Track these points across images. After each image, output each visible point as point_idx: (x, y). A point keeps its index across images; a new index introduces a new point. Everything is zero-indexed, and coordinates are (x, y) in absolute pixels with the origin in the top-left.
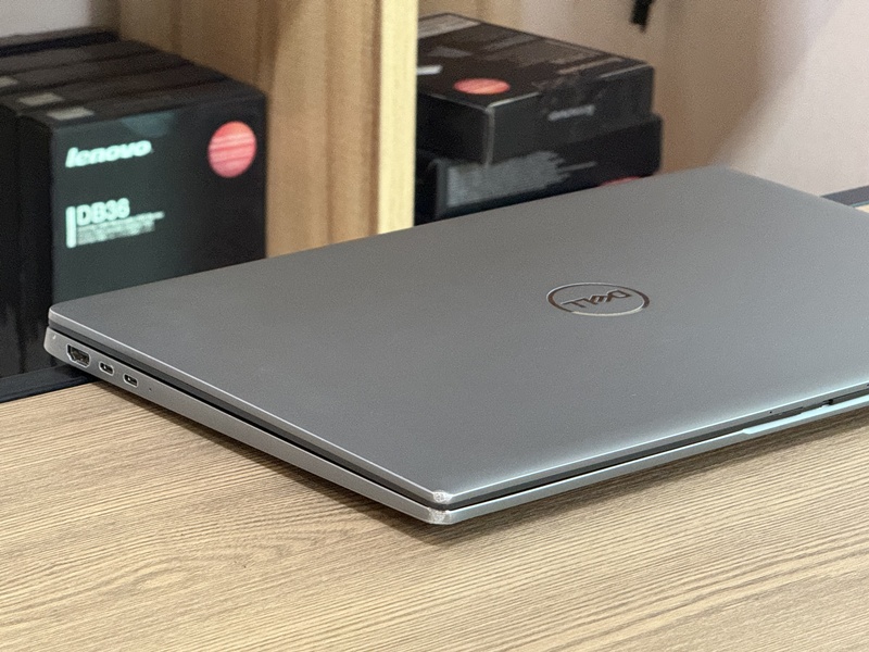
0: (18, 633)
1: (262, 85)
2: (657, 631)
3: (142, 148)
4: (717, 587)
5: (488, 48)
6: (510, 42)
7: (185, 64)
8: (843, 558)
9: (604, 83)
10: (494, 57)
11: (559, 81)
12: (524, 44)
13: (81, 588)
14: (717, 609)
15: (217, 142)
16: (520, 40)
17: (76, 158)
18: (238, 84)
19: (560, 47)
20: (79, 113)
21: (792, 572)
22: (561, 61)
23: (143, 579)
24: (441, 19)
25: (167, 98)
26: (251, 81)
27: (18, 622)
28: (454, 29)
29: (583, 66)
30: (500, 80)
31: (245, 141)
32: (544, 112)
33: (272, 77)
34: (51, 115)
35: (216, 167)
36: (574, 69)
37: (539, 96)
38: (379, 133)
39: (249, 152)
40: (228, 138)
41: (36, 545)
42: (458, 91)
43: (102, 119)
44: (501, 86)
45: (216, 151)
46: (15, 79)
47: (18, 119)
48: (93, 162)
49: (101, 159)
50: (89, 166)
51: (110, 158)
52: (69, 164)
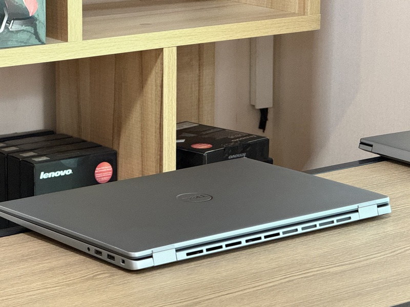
0: (56, 290)
1: (115, 148)
2: (271, 286)
3: (69, 172)
4: (291, 275)
5: (204, 133)
6: (212, 131)
7: (84, 141)
8: (335, 267)
9: (249, 145)
10: (206, 136)
11: (232, 144)
12: (218, 131)
13: (75, 278)
14: (292, 281)
15: (98, 170)
16: (215, 130)
17: (43, 176)
18: (105, 148)
19: (231, 132)
20: (44, 158)
21: (317, 271)
22: (232, 137)
23: (96, 275)
24: (185, 123)
25: (78, 153)
26: (111, 147)
27: (55, 287)
28: (189, 126)
29: (241, 139)
30: (209, 144)
31: (108, 170)
32: (227, 155)
33: (119, 144)
34: (33, 159)
35: (97, 179)
36: (237, 140)
37: (224, 149)
38: (162, 163)
39: (110, 174)
40: (102, 168)
41: (57, 267)
42: (193, 148)
43: (53, 161)
44: (209, 146)
45: (97, 173)
46: (18, 147)
47: (20, 161)
48: (50, 177)
49: (53, 176)
50: (48, 178)
51: (56, 176)
52: (41, 178)
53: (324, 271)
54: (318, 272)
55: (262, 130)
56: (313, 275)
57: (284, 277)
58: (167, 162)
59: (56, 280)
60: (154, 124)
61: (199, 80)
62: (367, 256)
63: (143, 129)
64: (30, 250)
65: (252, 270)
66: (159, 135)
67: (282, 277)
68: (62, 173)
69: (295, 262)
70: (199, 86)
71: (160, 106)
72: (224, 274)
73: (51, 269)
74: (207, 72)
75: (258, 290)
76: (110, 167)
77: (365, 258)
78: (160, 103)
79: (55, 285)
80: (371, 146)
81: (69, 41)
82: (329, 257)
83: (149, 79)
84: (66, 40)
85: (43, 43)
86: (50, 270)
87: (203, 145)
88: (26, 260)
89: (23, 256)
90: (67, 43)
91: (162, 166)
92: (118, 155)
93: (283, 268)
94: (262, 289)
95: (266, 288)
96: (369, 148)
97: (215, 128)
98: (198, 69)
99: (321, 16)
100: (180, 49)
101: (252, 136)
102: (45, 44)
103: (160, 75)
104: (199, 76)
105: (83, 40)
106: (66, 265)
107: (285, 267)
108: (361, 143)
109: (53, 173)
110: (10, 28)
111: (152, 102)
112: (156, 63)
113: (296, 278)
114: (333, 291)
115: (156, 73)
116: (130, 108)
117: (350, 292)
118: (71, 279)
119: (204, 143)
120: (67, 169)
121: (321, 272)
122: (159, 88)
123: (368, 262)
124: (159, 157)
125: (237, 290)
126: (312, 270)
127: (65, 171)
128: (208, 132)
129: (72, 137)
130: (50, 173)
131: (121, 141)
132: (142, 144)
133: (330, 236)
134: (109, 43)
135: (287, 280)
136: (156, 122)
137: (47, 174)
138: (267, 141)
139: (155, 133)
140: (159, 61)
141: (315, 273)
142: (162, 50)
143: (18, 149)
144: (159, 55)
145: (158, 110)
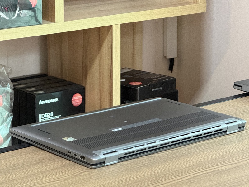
0: (57, 183)
1: (84, 85)
3: (56, 100)
5: (137, 75)
6: (142, 73)
7: (65, 81)
8: (225, 166)
9: (164, 82)
10: (138, 77)
11: (154, 82)
12: (145, 74)
13: (68, 175)
14: (200, 175)
15: (73, 98)
17: (41, 103)
19: (153, 74)
20: (41, 92)
22: (153, 77)
23: (81, 173)
24: (124, 69)
25: (61, 88)
26: (81, 84)
28: (128, 71)
29: (159, 79)
30: (140, 82)
31: (80, 98)
32: (151, 89)
33: (86, 83)
34: (35, 92)
35: (73, 104)
36: (157, 79)
37: (149, 85)
38: (112, 94)
39: (81, 100)
40: (76, 97)
41: (57, 168)
42: (130, 85)
43: (47, 93)
44: (140, 83)
45: (73, 100)
46: (25, 85)
47: (27, 94)
48: (45, 103)
49: (47, 103)
50: (44, 104)
51: (49, 102)
52: (40, 104)
53: (218, 169)
54: (215, 169)
55: (170, 71)
56: (212, 172)
57: (195, 173)
58: (115, 94)
59: (57, 176)
60: (107, 71)
61: (133, 42)
62: (243, 159)
63: (100, 74)
64: (39, 157)
65: (175, 168)
66: (110, 78)
67: (193, 173)
68: (52, 101)
69: (200, 163)
70: (133, 46)
71: (111, 60)
72: (159, 171)
73: (54, 169)
74: (137, 37)
75: (180, 181)
76: (81, 96)
77: (242, 160)
78: (111, 58)
79: (56, 180)
80: (241, 87)
81: (56, 22)
82: (221, 159)
83: (104, 44)
84: (54, 21)
85: (40, 24)
86: (52, 170)
87: (137, 82)
88: (38, 163)
89: (36, 161)
90: (55, 23)
91: (112, 96)
92: (85, 89)
93: (194, 167)
94: (182, 181)
95: (184, 180)
96: (240, 88)
97: (143, 71)
98: (132, 36)
99: (207, 4)
100: (122, 25)
101: (166, 77)
102: (42, 24)
103: (111, 42)
104: (133, 40)
105: (65, 21)
106: (62, 167)
107: (195, 166)
108: (235, 85)
109: (47, 101)
110: (20, 15)
111: (106, 58)
112: (108, 34)
113: (202, 173)
114: (225, 182)
115: (108, 40)
116: (92, 61)
117: (235, 183)
118: (66, 176)
119: (137, 81)
120: (55, 98)
121: (216, 169)
122: (110, 49)
123: (244, 162)
124: (110, 91)
125: (167, 182)
126: (211, 168)
127: (54, 99)
128: (139, 74)
129: (57, 78)
130: (45, 101)
131: (87, 81)
132: (100, 83)
133: (220, 146)
134: (80, 23)
135: (196, 175)
136: (108, 69)
137: (43, 101)
138: (174, 80)
139: (108, 76)
140: (110, 33)
141: (213, 170)
142: (111, 26)
143: (25, 86)
144: (110, 29)
145: (110, 62)
